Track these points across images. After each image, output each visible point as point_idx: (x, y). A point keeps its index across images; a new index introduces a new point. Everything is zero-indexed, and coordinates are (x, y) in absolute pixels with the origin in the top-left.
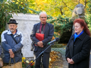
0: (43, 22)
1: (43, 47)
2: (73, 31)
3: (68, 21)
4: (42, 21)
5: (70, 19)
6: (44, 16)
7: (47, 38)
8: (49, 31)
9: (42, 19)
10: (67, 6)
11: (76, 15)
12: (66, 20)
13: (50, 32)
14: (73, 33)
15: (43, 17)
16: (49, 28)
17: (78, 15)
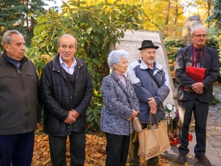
0: (199, 43)
9: (198, 38)
10: (149, 20)
13: (213, 64)
15: (200, 35)
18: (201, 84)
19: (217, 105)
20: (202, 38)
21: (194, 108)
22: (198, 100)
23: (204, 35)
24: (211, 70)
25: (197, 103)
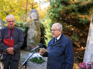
0: (11, 26)
1: (13, 54)
2: (28, 36)
3: (23, 26)
4: (9, 25)
5: (24, 24)
6: (12, 20)
7: (18, 44)
8: (19, 36)
9: (9, 23)
10: (14, 11)
11: (31, 20)
12: (20, 25)
14: (28, 38)
15: (10, 22)
16: (18, 33)
17: (33, 20)
18: (12, 48)
19: (43, 63)
20: (11, 23)
21: (9, 64)
22: (11, 59)
23: (12, 21)
24: (19, 41)
25: (11, 61)
